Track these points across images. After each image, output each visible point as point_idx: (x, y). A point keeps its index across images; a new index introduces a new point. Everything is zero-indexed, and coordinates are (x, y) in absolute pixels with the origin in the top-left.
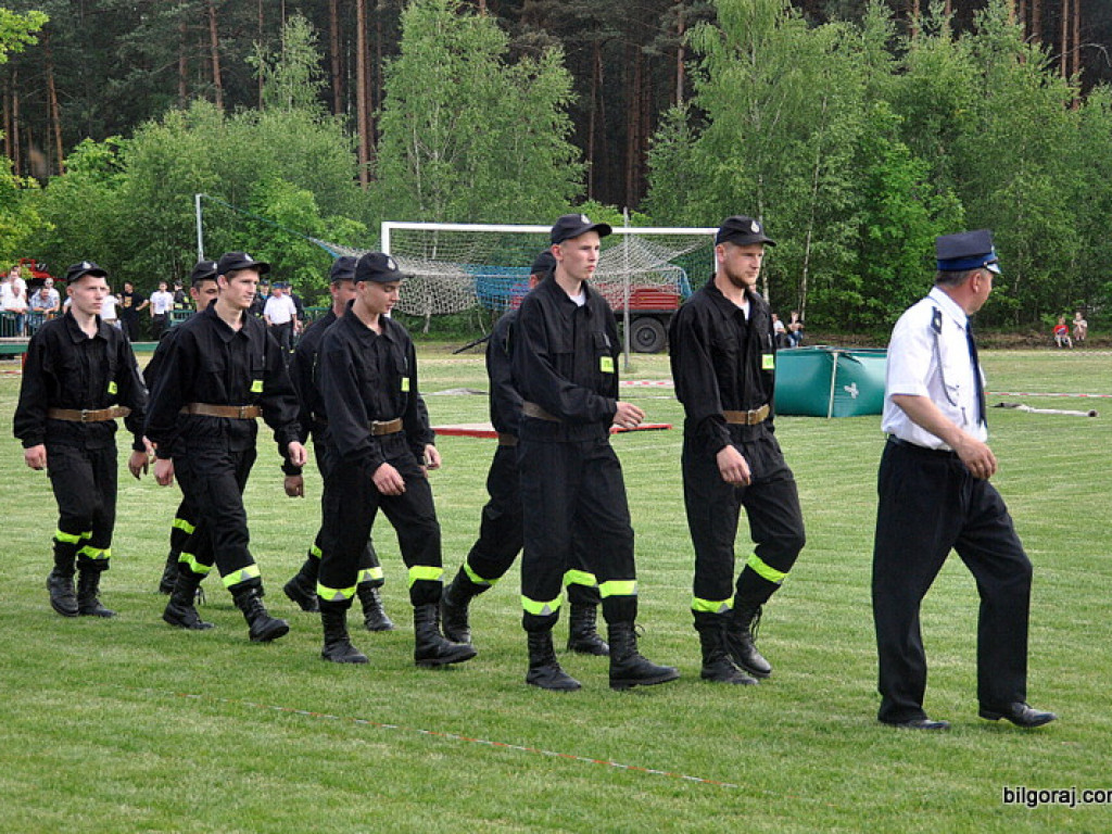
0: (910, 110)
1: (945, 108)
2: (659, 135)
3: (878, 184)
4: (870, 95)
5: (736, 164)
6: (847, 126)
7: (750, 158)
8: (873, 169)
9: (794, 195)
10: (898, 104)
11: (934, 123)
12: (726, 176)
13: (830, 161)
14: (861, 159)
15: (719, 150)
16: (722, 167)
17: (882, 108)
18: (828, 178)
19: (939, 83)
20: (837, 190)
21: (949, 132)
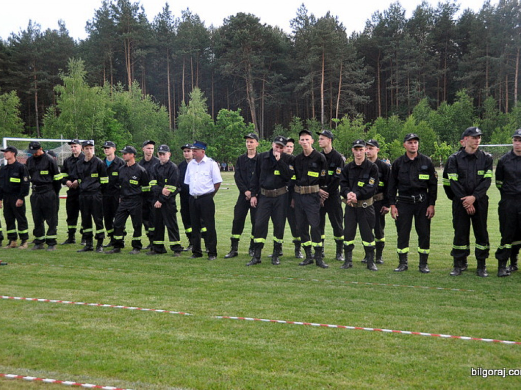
0: (116, 110)
1: (125, 110)
2: (46, 115)
3: (109, 129)
4: (107, 106)
5: (71, 124)
6: (101, 114)
7: (74, 122)
8: (108, 125)
9: (88, 133)
10: (113, 109)
11: (123, 114)
12: (69, 127)
13: (97, 123)
14: (105, 123)
15: (66, 119)
16: (67, 124)
17: (110, 109)
18: (97, 128)
19: (124, 104)
20: (99, 131)
21: (126, 117)
